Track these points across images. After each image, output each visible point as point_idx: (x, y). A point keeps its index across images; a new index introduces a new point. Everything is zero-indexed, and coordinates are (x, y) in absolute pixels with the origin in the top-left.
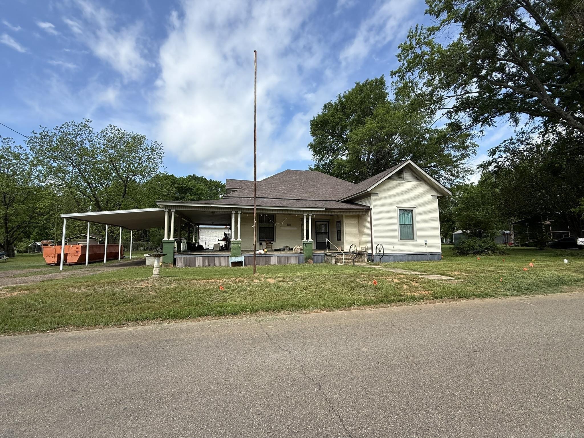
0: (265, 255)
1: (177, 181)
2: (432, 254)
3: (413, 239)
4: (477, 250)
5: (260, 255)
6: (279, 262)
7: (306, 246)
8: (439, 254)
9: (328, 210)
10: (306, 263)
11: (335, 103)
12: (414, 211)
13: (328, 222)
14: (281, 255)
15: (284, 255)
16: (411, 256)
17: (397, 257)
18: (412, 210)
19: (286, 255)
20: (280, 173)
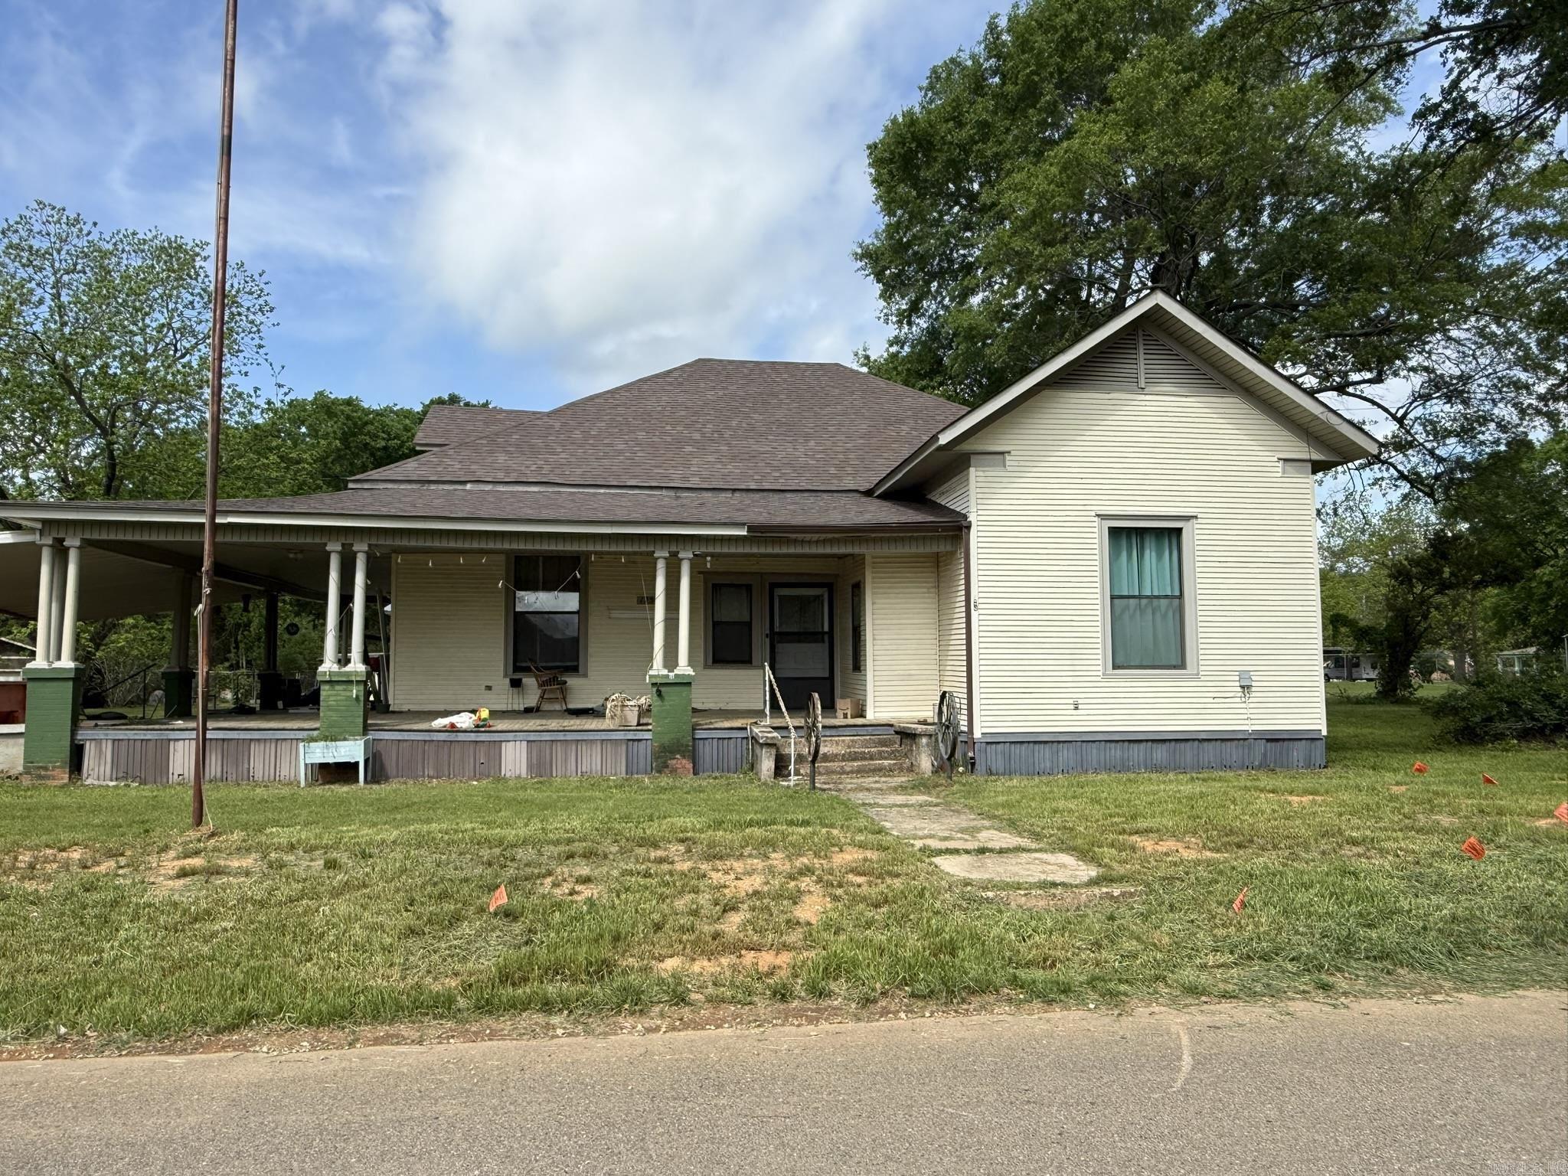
0: (473, 737)
1: (366, 423)
2: (1275, 739)
3: (1182, 665)
4: (1533, 719)
5: (452, 737)
6: (540, 767)
7: (659, 694)
8: (1309, 738)
9: (760, 533)
10: (659, 772)
11: (973, 57)
12: (1185, 534)
13: (830, 587)
14: (547, 737)
15: (561, 736)
16: (1165, 746)
17: (1094, 752)
18: (1179, 531)
19: (570, 736)
20: (657, 376)
